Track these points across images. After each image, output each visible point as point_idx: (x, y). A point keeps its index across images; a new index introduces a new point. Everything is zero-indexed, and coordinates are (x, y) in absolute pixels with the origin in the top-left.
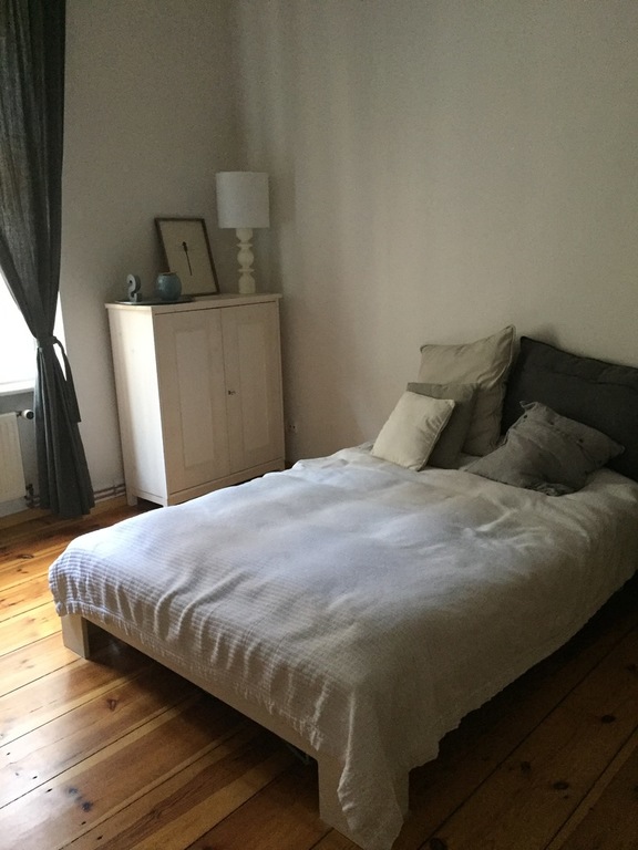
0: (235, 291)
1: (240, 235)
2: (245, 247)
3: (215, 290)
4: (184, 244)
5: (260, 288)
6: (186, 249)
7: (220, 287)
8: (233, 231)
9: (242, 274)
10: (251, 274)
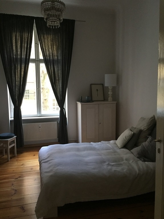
0: (107, 100)
1: (109, 88)
2: (110, 91)
3: (103, 100)
4: (97, 89)
5: (113, 100)
6: (97, 91)
7: (105, 99)
8: (108, 87)
9: (109, 97)
10: (112, 97)
